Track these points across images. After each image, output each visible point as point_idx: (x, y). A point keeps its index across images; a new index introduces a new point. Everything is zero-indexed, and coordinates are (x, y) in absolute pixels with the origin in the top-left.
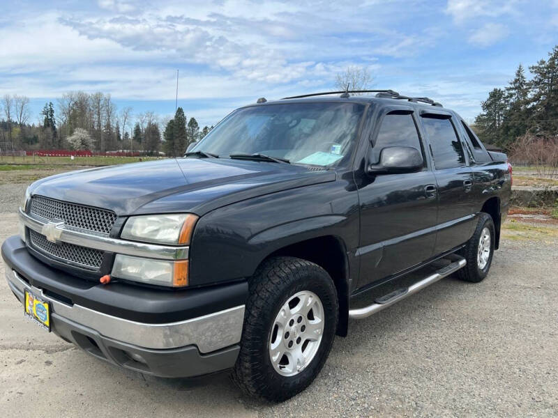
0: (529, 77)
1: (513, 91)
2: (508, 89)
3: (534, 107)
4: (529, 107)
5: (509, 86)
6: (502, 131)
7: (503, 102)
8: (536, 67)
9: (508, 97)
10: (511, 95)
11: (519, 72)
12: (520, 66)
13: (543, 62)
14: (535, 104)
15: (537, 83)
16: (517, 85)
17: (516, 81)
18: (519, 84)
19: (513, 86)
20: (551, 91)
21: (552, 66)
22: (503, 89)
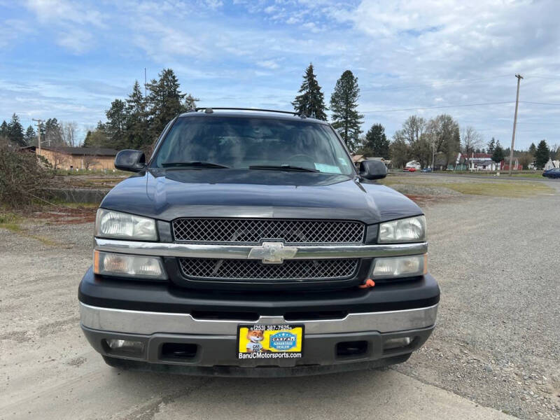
0: (146, 93)
1: (133, 104)
2: (129, 102)
3: (152, 120)
4: (148, 119)
5: (129, 99)
6: (126, 139)
7: (125, 112)
8: (150, 85)
9: (129, 108)
10: (132, 107)
11: (136, 87)
12: (137, 82)
13: (155, 82)
14: (153, 117)
15: (152, 99)
16: (136, 98)
17: (135, 95)
18: (137, 96)
19: (132, 99)
20: (164, 106)
21: (162, 86)
22: (123, 101)
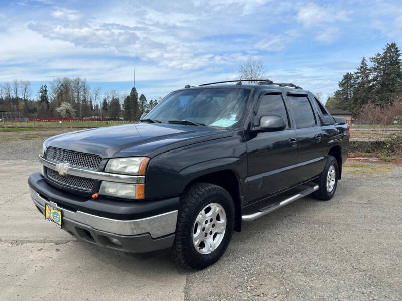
0: (370, 65)
1: (360, 75)
2: (356, 73)
3: (374, 85)
4: (371, 85)
5: (356, 71)
6: (352, 101)
7: (353, 82)
8: (375, 58)
9: (356, 78)
10: (358, 77)
11: (363, 61)
12: (364, 58)
13: (379, 55)
14: (374, 83)
15: (375, 69)
16: (362, 70)
17: (361, 67)
18: (363, 69)
19: (359, 71)
20: (385, 74)
21: (385, 57)
22: (352, 73)
